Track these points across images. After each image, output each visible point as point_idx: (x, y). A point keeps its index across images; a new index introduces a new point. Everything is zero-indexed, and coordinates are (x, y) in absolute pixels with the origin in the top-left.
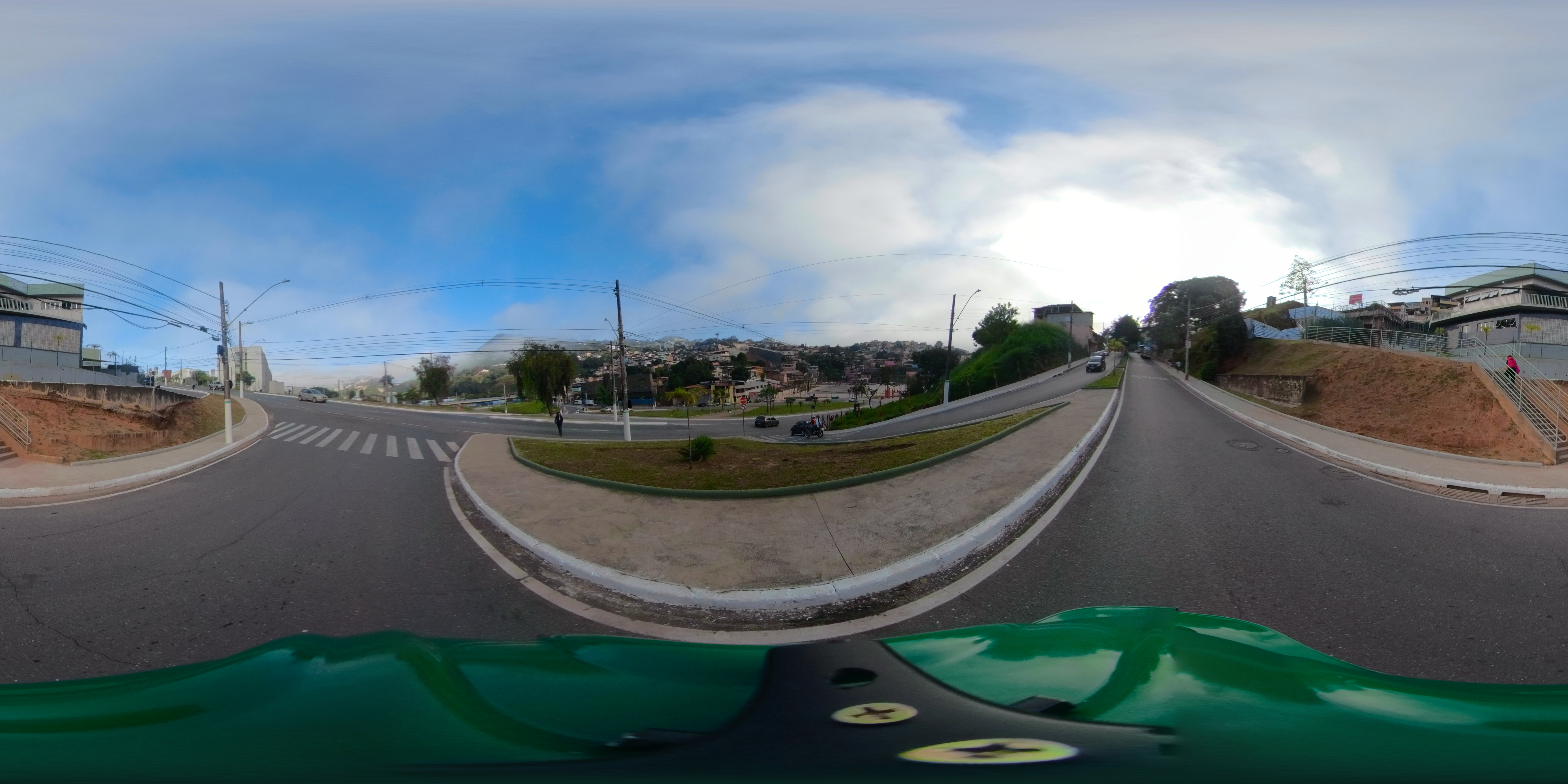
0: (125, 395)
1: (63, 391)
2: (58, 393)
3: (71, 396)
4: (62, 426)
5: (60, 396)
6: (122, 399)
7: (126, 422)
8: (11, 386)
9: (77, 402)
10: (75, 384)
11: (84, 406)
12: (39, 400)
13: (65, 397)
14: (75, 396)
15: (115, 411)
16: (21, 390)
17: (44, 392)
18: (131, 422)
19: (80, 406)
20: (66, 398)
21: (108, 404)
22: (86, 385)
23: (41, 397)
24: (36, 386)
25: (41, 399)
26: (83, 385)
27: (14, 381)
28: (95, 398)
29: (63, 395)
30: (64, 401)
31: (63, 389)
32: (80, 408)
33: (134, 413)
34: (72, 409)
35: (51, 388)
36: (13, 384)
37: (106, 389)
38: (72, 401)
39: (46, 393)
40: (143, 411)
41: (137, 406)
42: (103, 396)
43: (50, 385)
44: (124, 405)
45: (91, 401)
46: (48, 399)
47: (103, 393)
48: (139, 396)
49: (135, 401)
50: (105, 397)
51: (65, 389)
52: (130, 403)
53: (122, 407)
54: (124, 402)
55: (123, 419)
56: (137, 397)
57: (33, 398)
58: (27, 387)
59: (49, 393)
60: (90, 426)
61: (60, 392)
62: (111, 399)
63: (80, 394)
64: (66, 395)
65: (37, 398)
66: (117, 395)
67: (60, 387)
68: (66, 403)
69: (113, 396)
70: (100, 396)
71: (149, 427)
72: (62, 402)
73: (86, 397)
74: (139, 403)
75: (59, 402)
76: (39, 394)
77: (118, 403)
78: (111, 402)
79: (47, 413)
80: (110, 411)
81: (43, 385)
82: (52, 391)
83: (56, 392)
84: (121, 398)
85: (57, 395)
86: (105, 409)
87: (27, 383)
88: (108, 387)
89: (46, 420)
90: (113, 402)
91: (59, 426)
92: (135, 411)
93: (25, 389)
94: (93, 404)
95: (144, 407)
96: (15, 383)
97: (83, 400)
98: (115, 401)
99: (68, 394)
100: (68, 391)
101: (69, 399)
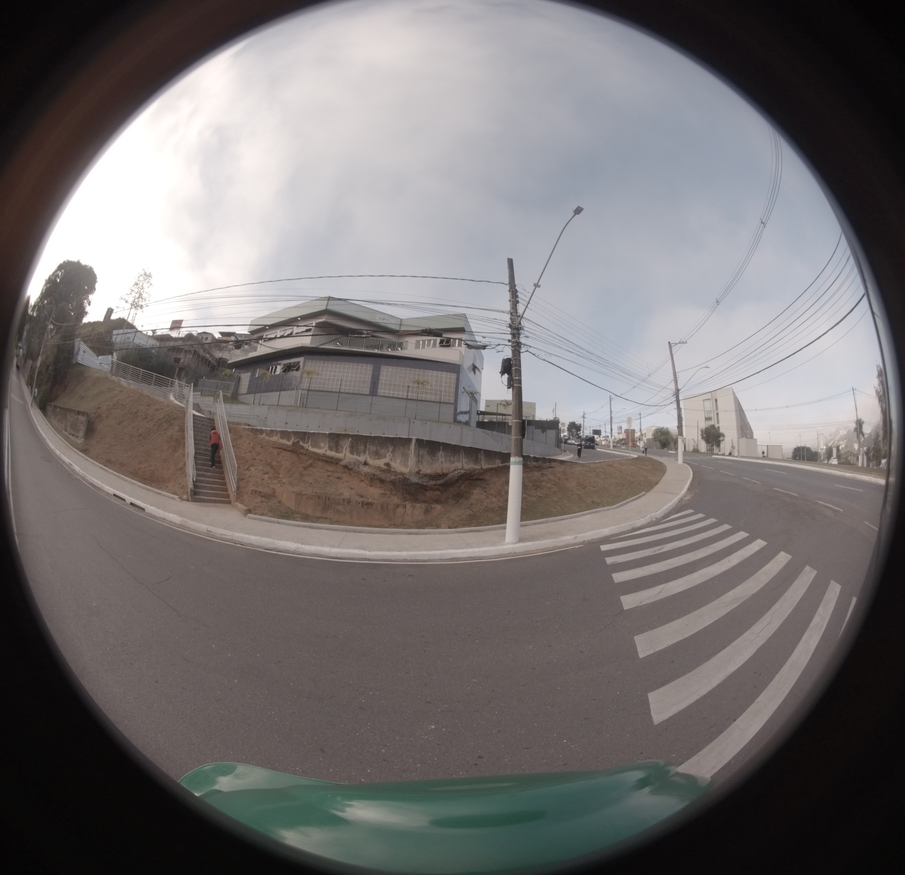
0: (373, 448)
2: (301, 443)
3: (313, 446)
5: (302, 446)
6: (369, 453)
7: (364, 485)
10: (319, 433)
11: (323, 460)
13: (307, 448)
14: (316, 447)
19: (319, 460)
20: (307, 450)
21: (351, 459)
22: (329, 434)
25: (284, 450)
26: (325, 434)
28: (337, 451)
29: (306, 446)
30: (304, 453)
32: (319, 463)
35: (296, 437)
37: (350, 439)
38: (313, 453)
39: (291, 442)
40: (394, 472)
41: (388, 465)
42: (346, 449)
43: (294, 433)
44: (368, 461)
45: (332, 454)
46: (290, 449)
47: (346, 444)
48: (391, 450)
49: (385, 457)
50: (348, 449)
51: (308, 439)
52: (379, 459)
53: (366, 463)
54: (370, 457)
61: (304, 442)
62: (355, 453)
63: (322, 445)
64: (308, 446)
66: (362, 448)
67: (304, 436)
68: (305, 454)
69: (357, 449)
70: (342, 448)
72: (302, 454)
73: (327, 450)
74: (391, 460)
75: (300, 453)
77: (361, 458)
79: (281, 465)
82: (296, 441)
83: (299, 442)
84: (367, 452)
85: (300, 445)
86: (344, 466)
88: (353, 436)
90: (358, 458)
92: (382, 470)
94: (333, 459)
95: (398, 466)
97: (324, 453)
98: (359, 456)
99: (311, 445)
100: (311, 442)
101: (310, 451)
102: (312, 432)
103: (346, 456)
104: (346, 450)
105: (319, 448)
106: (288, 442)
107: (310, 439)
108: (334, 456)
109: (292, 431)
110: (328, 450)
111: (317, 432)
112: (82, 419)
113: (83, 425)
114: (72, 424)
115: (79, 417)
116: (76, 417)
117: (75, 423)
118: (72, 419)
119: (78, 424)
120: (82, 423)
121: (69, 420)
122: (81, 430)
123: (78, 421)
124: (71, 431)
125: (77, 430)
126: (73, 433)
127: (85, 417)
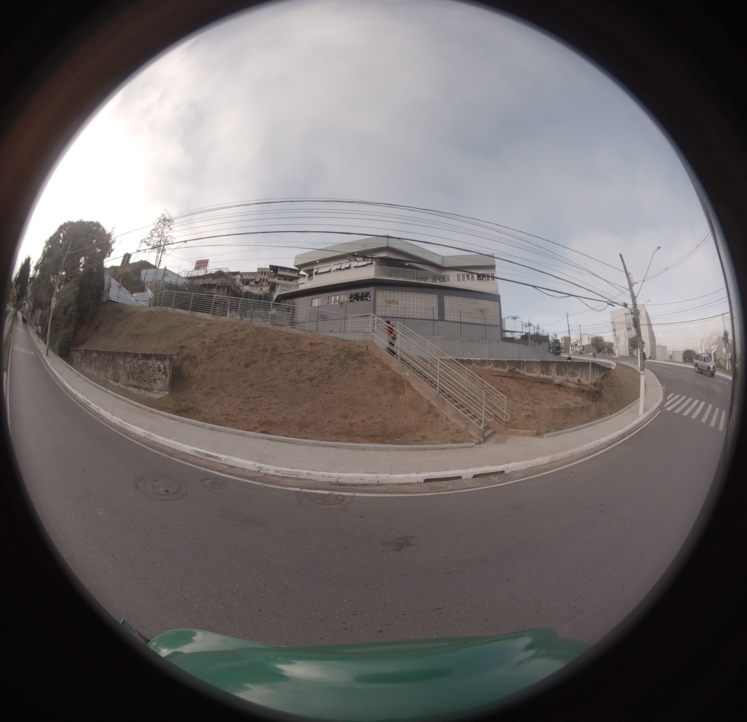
0: (570, 370)
1: (522, 367)
2: (517, 370)
3: (528, 372)
4: (526, 402)
5: (519, 372)
7: (571, 396)
8: (474, 364)
9: (534, 378)
10: (531, 361)
11: (539, 382)
12: (502, 378)
13: (523, 373)
14: (531, 372)
15: (564, 386)
16: (484, 368)
17: (505, 369)
18: (575, 396)
19: (536, 382)
20: (524, 375)
21: (558, 379)
22: (539, 361)
23: (503, 375)
24: (498, 363)
26: (537, 361)
27: (477, 359)
28: (547, 374)
29: (521, 371)
30: (523, 378)
31: (522, 365)
32: (537, 384)
33: (578, 386)
34: (529, 384)
35: (511, 365)
36: (476, 362)
37: (556, 365)
38: (530, 377)
39: (507, 370)
40: (583, 385)
41: (579, 380)
43: (510, 362)
44: (570, 379)
45: (545, 376)
46: (509, 376)
47: (554, 368)
49: (577, 375)
50: (555, 372)
51: (523, 366)
52: (574, 377)
53: (568, 381)
54: (569, 376)
55: (570, 393)
56: (579, 371)
57: (496, 376)
58: (489, 365)
59: (509, 370)
60: (547, 401)
61: (519, 369)
62: (560, 374)
63: (535, 370)
64: (524, 372)
65: (500, 376)
66: (565, 370)
67: (519, 364)
68: (524, 379)
69: (561, 371)
70: (551, 371)
71: (588, 400)
72: (521, 378)
74: (581, 377)
75: (519, 378)
76: (500, 372)
77: (564, 377)
78: (560, 377)
79: (510, 390)
80: (560, 385)
81: (503, 362)
82: (512, 368)
83: (515, 369)
84: (568, 373)
85: (516, 372)
86: (556, 384)
87: (489, 360)
88: (557, 362)
89: (510, 396)
91: (523, 402)
92: (577, 384)
93: (488, 367)
94: (546, 380)
95: (584, 380)
96: (478, 361)
97: (538, 376)
98: (562, 376)
99: (526, 371)
100: (526, 368)
101: (527, 376)
102: (525, 360)
103: (554, 377)
104: (553, 373)
105: (534, 372)
106: (503, 369)
107: (525, 366)
108: (545, 378)
109: (506, 361)
110: (540, 373)
111: (530, 360)
112: (160, 365)
113: (161, 373)
114: (130, 372)
115: (150, 362)
116: (141, 362)
117: (138, 371)
118: (129, 365)
119: (147, 372)
120: (160, 371)
121: (122, 367)
122: (158, 379)
123: (147, 368)
124: (131, 381)
125: (146, 379)
126: (136, 384)
127: (167, 361)
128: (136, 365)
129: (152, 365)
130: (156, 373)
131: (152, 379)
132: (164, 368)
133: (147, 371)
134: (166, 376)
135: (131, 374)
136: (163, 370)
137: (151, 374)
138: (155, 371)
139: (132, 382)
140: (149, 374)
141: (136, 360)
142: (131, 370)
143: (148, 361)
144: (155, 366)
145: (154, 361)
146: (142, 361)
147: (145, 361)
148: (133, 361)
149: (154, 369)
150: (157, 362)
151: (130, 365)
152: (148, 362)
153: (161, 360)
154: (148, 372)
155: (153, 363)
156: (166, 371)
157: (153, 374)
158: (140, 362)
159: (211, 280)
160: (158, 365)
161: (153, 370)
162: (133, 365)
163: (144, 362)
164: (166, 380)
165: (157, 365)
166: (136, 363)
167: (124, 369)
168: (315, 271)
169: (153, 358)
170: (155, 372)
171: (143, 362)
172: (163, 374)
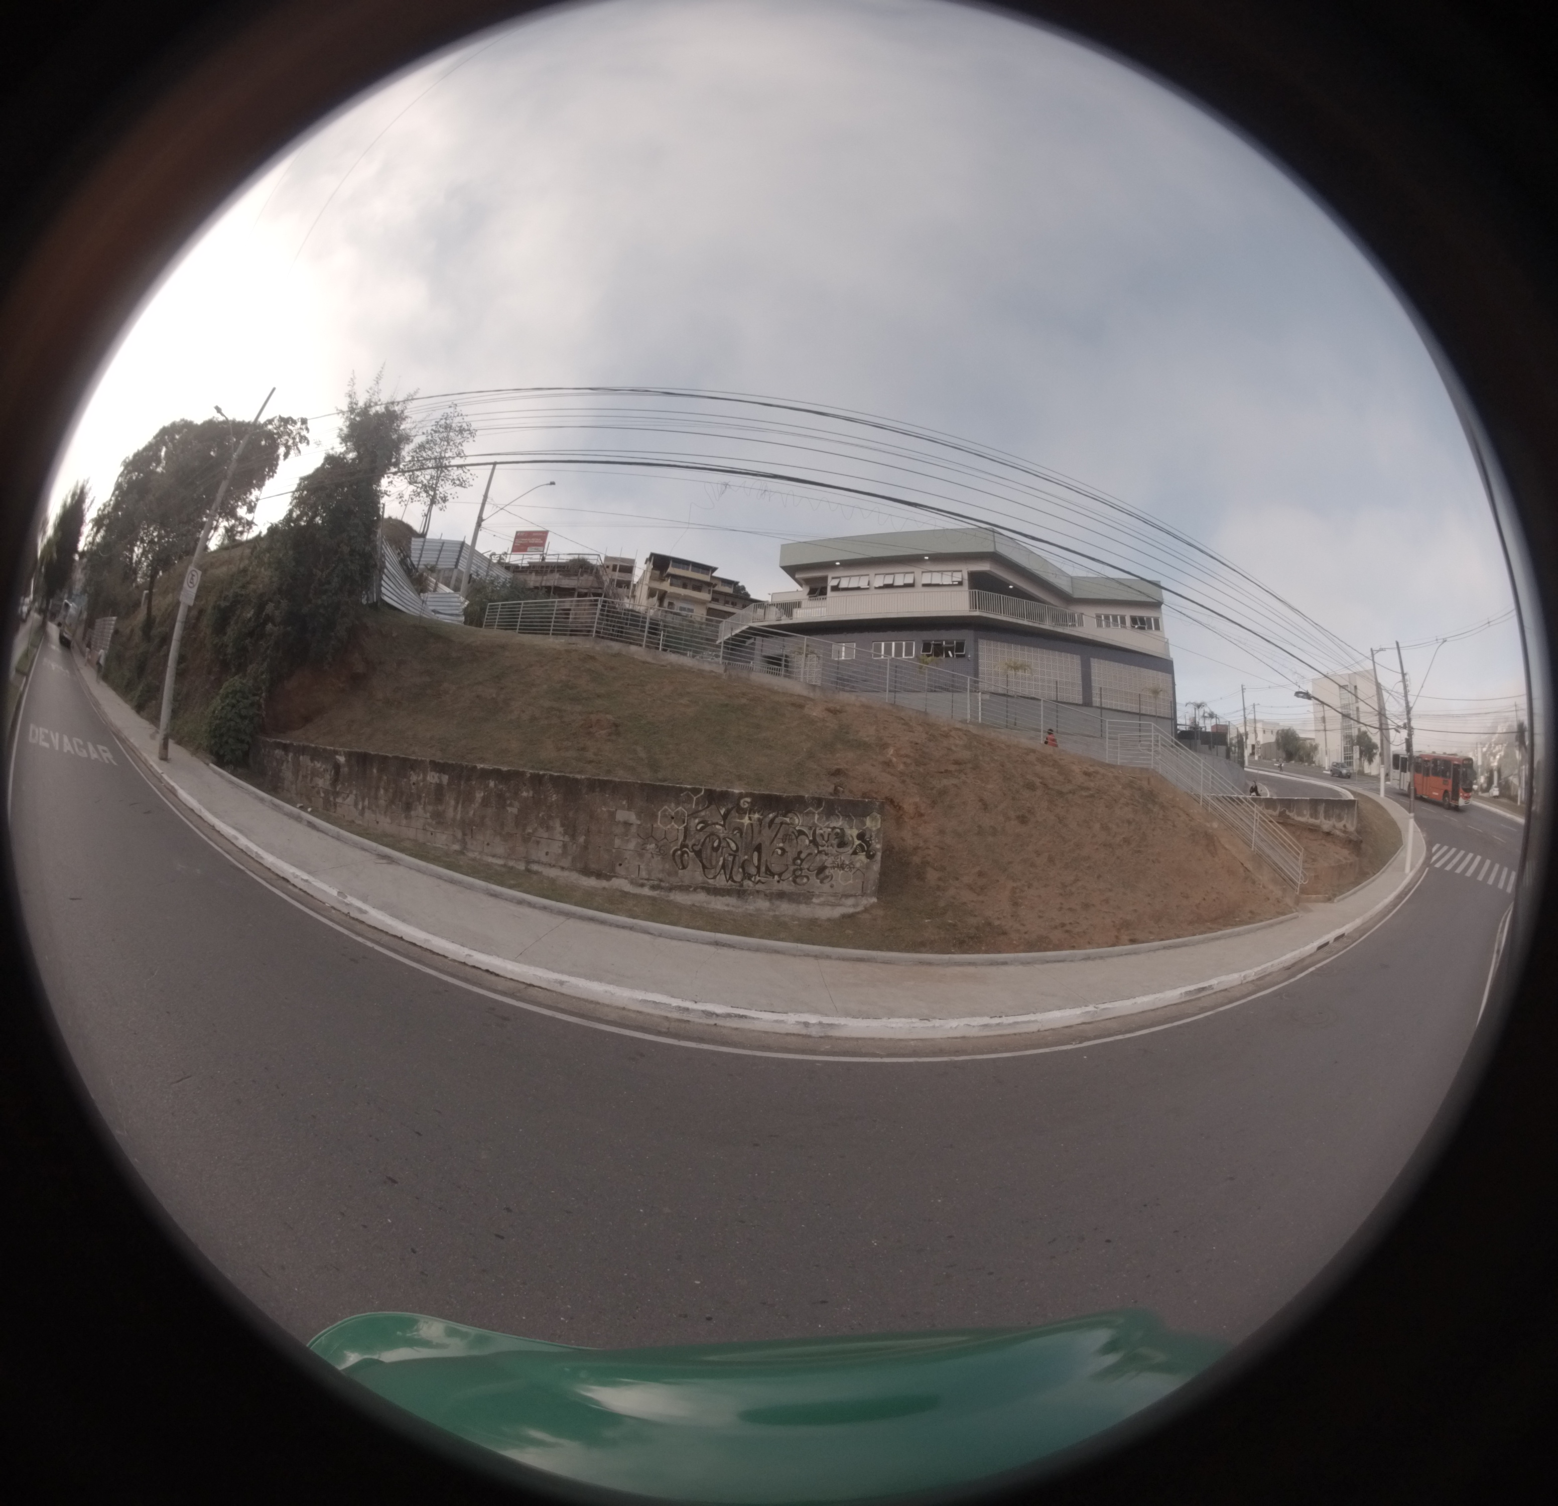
24: (1268, 803)
112: (842, 829)
113: (849, 850)
114: (683, 846)
115: (798, 821)
116: (750, 819)
117: (733, 846)
118: (682, 827)
119: (782, 849)
120: (842, 844)
121: (634, 830)
122: (834, 867)
123: (780, 835)
124: (694, 873)
125: (775, 868)
126: (721, 881)
127: (874, 819)
128: (718, 827)
129: (805, 830)
130: (824, 851)
131: (805, 866)
132: (861, 836)
133: (781, 845)
134: (870, 857)
135: (692, 854)
136: (857, 842)
137: (800, 853)
138: (823, 846)
139: (699, 877)
140: (791, 853)
141: (722, 812)
142: (690, 843)
143: (785, 816)
144: (818, 832)
145: (816, 817)
146: (757, 816)
147: (771, 816)
148: (703, 814)
149: (818, 839)
150: (828, 818)
151: (686, 829)
152: (788, 820)
153: (847, 816)
154: (787, 849)
155: (814, 823)
156: (869, 845)
157: (810, 854)
158: (742, 818)
159: (559, 579)
160: (834, 828)
161: (814, 842)
162: (702, 829)
163: (767, 820)
164: (868, 867)
165: (830, 830)
166: (722, 823)
167: (648, 836)
168: (832, 583)
169: (811, 808)
170: (821, 848)
171: (760, 820)
172: (855, 853)
